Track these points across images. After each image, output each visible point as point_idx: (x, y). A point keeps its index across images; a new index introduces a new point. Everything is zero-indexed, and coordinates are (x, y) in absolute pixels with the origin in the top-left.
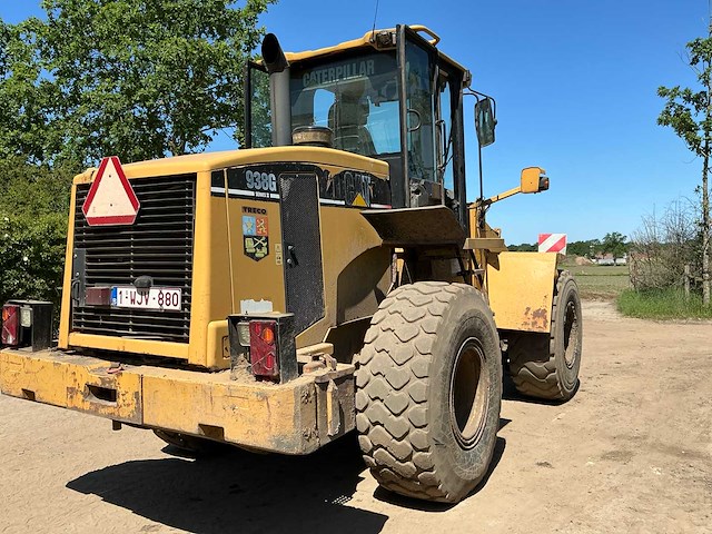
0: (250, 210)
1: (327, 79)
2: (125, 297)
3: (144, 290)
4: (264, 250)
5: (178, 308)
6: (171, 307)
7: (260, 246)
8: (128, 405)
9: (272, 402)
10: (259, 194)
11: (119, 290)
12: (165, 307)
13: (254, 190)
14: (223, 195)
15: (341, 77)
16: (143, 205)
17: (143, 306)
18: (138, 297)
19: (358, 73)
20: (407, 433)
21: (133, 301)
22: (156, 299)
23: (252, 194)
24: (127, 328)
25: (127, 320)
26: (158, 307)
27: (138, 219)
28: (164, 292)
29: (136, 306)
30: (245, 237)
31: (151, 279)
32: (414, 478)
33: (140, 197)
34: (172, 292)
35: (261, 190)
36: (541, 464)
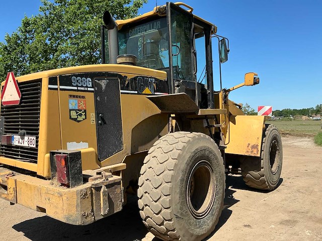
0: (74, 96)
1: (139, 32)
2: (16, 140)
3: (22, 136)
4: (83, 117)
5: (34, 146)
6: (32, 146)
7: (81, 115)
8: (11, 194)
9: (64, 198)
10: (79, 88)
11: (15, 136)
12: (30, 146)
13: (77, 86)
14: (56, 89)
15: (146, 31)
16: (23, 95)
17: (22, 145)
18: (21, 140)
19: (153, 28)
20: (160, 211)
21: (19, 142)
22: (27, 142)
23: (76, 88)
24: (18, 155)
25: (18, 151)
26: (28, 145)
27: (21, 102)
28: (30, 138)
29: (20, 145)
30: (70, 110)
31: (25, 131)
32: (166, 234)
33: (22, 91)
34: (32, 138)
35: (82, 86)
36: (245, 226)
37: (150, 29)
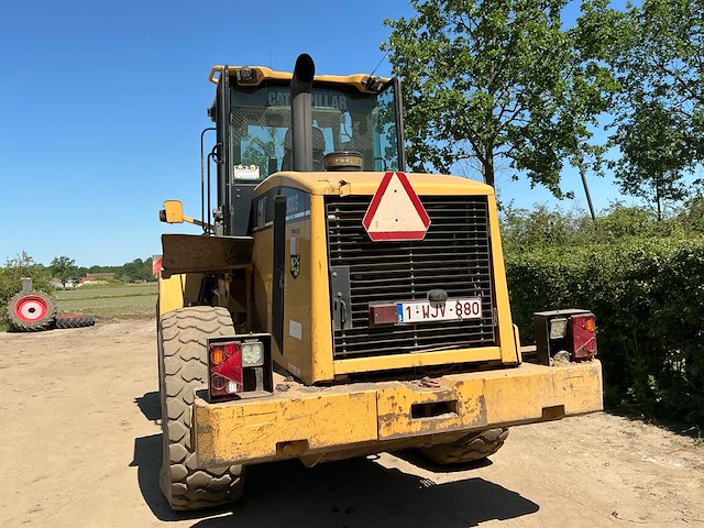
2: (414, 312)
3: (439, 303)
5: (479, 315)
6: (472, 316)
8: (472, 411)
11: (405, 306)
12: (464, 316)
17: (439, 318)
18: (433, 311)
19: (330, 105)
21: (426, 315)
24: (412, 343)
26: (456, 317)
28: (463, 302)
29: (431, 319)
31: (445, 292)
34: (471, 302)
37: (323, 104)
